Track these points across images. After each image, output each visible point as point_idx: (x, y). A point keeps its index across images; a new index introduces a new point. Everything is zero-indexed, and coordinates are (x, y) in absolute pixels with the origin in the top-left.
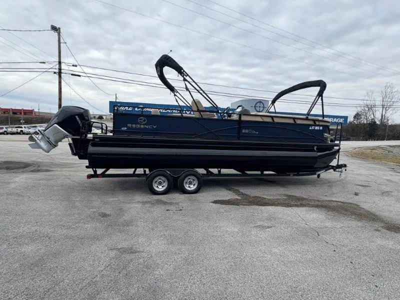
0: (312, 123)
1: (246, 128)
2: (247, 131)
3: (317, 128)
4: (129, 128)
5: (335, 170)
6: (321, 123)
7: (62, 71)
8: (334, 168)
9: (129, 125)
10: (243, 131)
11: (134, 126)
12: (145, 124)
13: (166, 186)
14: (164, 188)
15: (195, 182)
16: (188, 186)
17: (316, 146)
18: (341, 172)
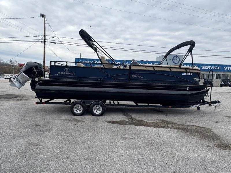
0: (184, 70)
1: (134, 74)
2: (135, 76)
3: (188, 74)
4: (59, 74)
5: (210, 105)
6: (191, 71)
7: (46, 41)
8: (210, 103)
9: (59, 73)
10: (133, 76)
11: (62, 73)
12: (69, 72)
13: (82, 111)
14: (81, 112)
15: (100, 109)
16: (96, 111)
17: (188, 87)
18: (216, 106)
